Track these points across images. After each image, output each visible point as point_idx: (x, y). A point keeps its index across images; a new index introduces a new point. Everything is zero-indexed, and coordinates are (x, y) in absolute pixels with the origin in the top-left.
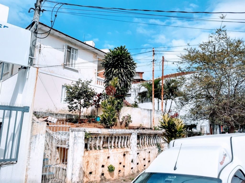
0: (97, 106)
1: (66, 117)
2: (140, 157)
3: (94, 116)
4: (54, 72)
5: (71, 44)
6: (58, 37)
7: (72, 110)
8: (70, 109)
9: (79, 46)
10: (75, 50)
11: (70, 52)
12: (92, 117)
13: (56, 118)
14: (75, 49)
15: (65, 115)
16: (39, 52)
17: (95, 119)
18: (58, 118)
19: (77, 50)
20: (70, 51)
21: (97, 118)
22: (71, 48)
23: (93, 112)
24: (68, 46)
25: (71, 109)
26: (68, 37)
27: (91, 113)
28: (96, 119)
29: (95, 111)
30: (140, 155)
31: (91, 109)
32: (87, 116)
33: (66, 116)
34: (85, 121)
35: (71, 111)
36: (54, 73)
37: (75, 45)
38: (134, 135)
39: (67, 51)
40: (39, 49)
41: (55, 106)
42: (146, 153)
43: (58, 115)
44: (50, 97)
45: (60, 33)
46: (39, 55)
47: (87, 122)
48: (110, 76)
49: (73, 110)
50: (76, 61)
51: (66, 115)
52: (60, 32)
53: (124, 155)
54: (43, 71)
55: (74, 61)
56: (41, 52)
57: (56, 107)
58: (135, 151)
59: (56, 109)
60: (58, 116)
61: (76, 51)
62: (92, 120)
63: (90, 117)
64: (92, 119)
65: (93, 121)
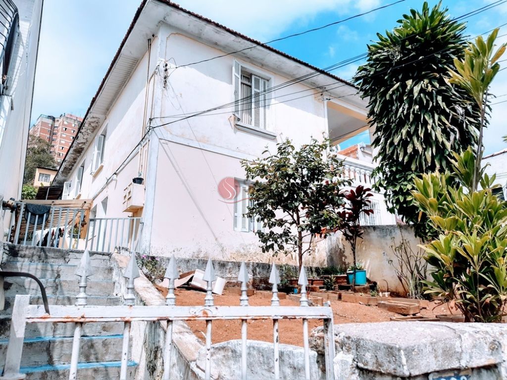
0: (350, 231)
1: (254, 274)
3: (341, 269)
4: (208, 141)
6: (215, 45)
7: (272, 246)
8: (265, 241)
9: (274, 69)
10: (263, 80)
11: (250, 86)
12: (336, 272)
13: (223, 278)
14: (262, 78)
15: (251, 266)
16: (163, 83)
17: (347, 278)
18: (229, 275)
19: (268, 80)
20: (249, 84)
21: (354, 273)
22: (251, 75)
23: (336, 254)
24: (242, 71)
25: (269, 243)
26: (240, 39)
27: (331, 259)
28: (351, 277)
29: (344, 252)
31: (327, 246)
32: (317, 270)
33: (253, 271)
34: (314, 286)
35: (271, 250)
36: (210, 144)
37: (263, 65)
39: (242, 83)
40: (163, 74)
41: (219, 239)
43: (228, 267)
44: (202, 214)
46: (163, 91)
47: (321, 288)
48: (397, 110)
49: (276, 247)
50: (267, 110)
51: (253, 266)
54: (177, 136)
55: (261, 109)
56: (168, 83)
57: (220, 245)
59: (222, 250)
60: (228, 271)
61: (267, 82)
62: (336, 282)
63: (327, 271)
64: (338, 278)
65: (343, 284)
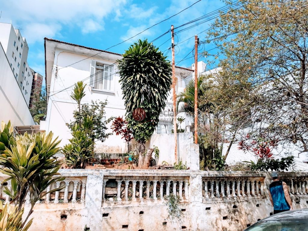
2: (110, 221)
5: (103, 60)
14: (109, 65)
20: (102, 69)
22: (104, 64)
30: (110, 218)
38: (93, 179)
40: (55, 72)
42: (129, 214)
45: (81, 48)
46: (55, 79)
50: (111, 81)
52: (80, 46)
53: (64, 217)
54: (61, 99)
56: (57, 76)
58: (95, 210)
61: (112, 67)
